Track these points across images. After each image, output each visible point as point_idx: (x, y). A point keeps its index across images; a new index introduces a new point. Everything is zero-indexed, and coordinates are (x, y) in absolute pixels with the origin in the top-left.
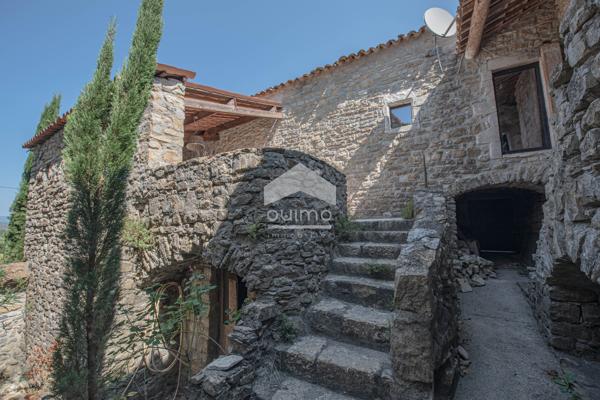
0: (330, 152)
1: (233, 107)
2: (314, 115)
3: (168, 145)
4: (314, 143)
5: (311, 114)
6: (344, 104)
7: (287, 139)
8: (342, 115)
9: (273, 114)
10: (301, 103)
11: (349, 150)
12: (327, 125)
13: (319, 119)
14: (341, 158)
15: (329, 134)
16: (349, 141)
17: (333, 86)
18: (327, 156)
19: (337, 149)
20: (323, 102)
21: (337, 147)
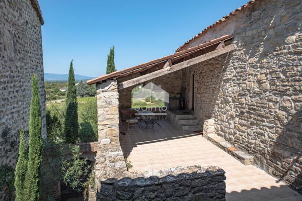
0: (274, 98)
1: (168, 68)
2: (261, 49)
3: (108, 126)
4: (259, 82)
5: (258, 47)
6: (294, 38)
7: (238, 73)
8: (290, 53)
9: (221, 50)
10: (249, 33)
11: (295, 101)
12: (273, 62)
13: (265, 55)
14: (284, 109)
15: (274, 76)
16: (295, 90)
17: (282, 12)
18: (270, 101)
19: (281, 96)
20: (271, 32)
21: (282, 93)
